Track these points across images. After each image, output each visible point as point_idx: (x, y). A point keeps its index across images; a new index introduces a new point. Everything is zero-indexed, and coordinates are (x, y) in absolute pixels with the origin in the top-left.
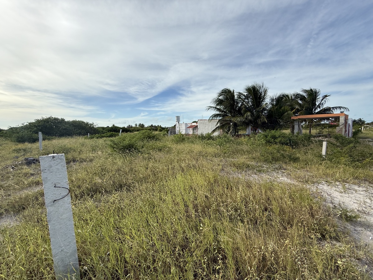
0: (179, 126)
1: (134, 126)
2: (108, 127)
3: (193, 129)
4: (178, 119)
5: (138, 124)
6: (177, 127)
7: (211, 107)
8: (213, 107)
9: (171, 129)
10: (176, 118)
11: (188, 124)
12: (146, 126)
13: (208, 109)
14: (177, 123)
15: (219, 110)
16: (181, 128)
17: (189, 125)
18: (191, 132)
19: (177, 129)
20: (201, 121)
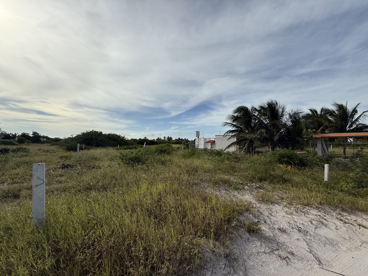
0: (198, 141)
1: (162, 139)
2: (140, 139)
3: (211, 144)
4: (198, 134)
5: (166, 137)
6: (196, 141)
7: (227, 123)
8: (230, 123)
9: (191, 144)
10: (195, 133)
11: (207, 138)
12: (174, 139)
13: (225, 125)
14: (197, 137)
15: (234, 126)
16: (200, 143)
17: (208, 140)
18: (209, 147)
19: (196, 143)
20: (219, 136)
